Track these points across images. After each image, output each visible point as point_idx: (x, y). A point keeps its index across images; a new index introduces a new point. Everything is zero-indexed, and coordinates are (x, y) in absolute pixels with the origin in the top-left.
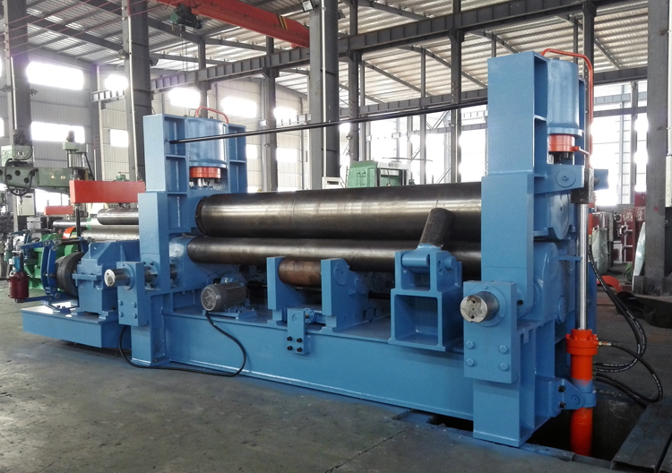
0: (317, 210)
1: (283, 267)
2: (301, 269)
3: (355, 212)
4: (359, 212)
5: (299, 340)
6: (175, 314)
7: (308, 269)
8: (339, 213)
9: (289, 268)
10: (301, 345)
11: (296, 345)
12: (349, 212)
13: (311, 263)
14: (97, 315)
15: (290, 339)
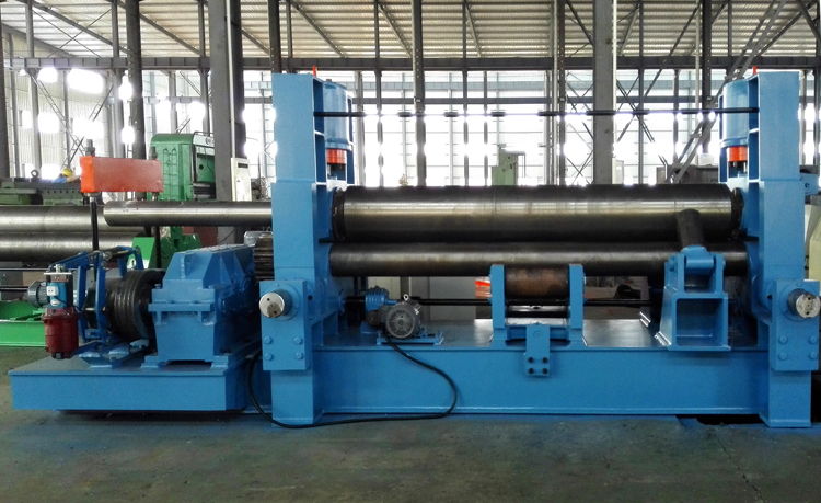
0: (529, 210)
1: (512, 277)
2: (539, 278)
3: (579, 212)
4: (585, 212)
5: (545, 360)
6: (329, 348)
7: (550, 277)
8: (560, 212)
9: (521, 278)
10: (547, 366)
11: (538, 367)
12: (573, 212)
13: (552, 271)
14: (206, 364)
15: (531, 360)
